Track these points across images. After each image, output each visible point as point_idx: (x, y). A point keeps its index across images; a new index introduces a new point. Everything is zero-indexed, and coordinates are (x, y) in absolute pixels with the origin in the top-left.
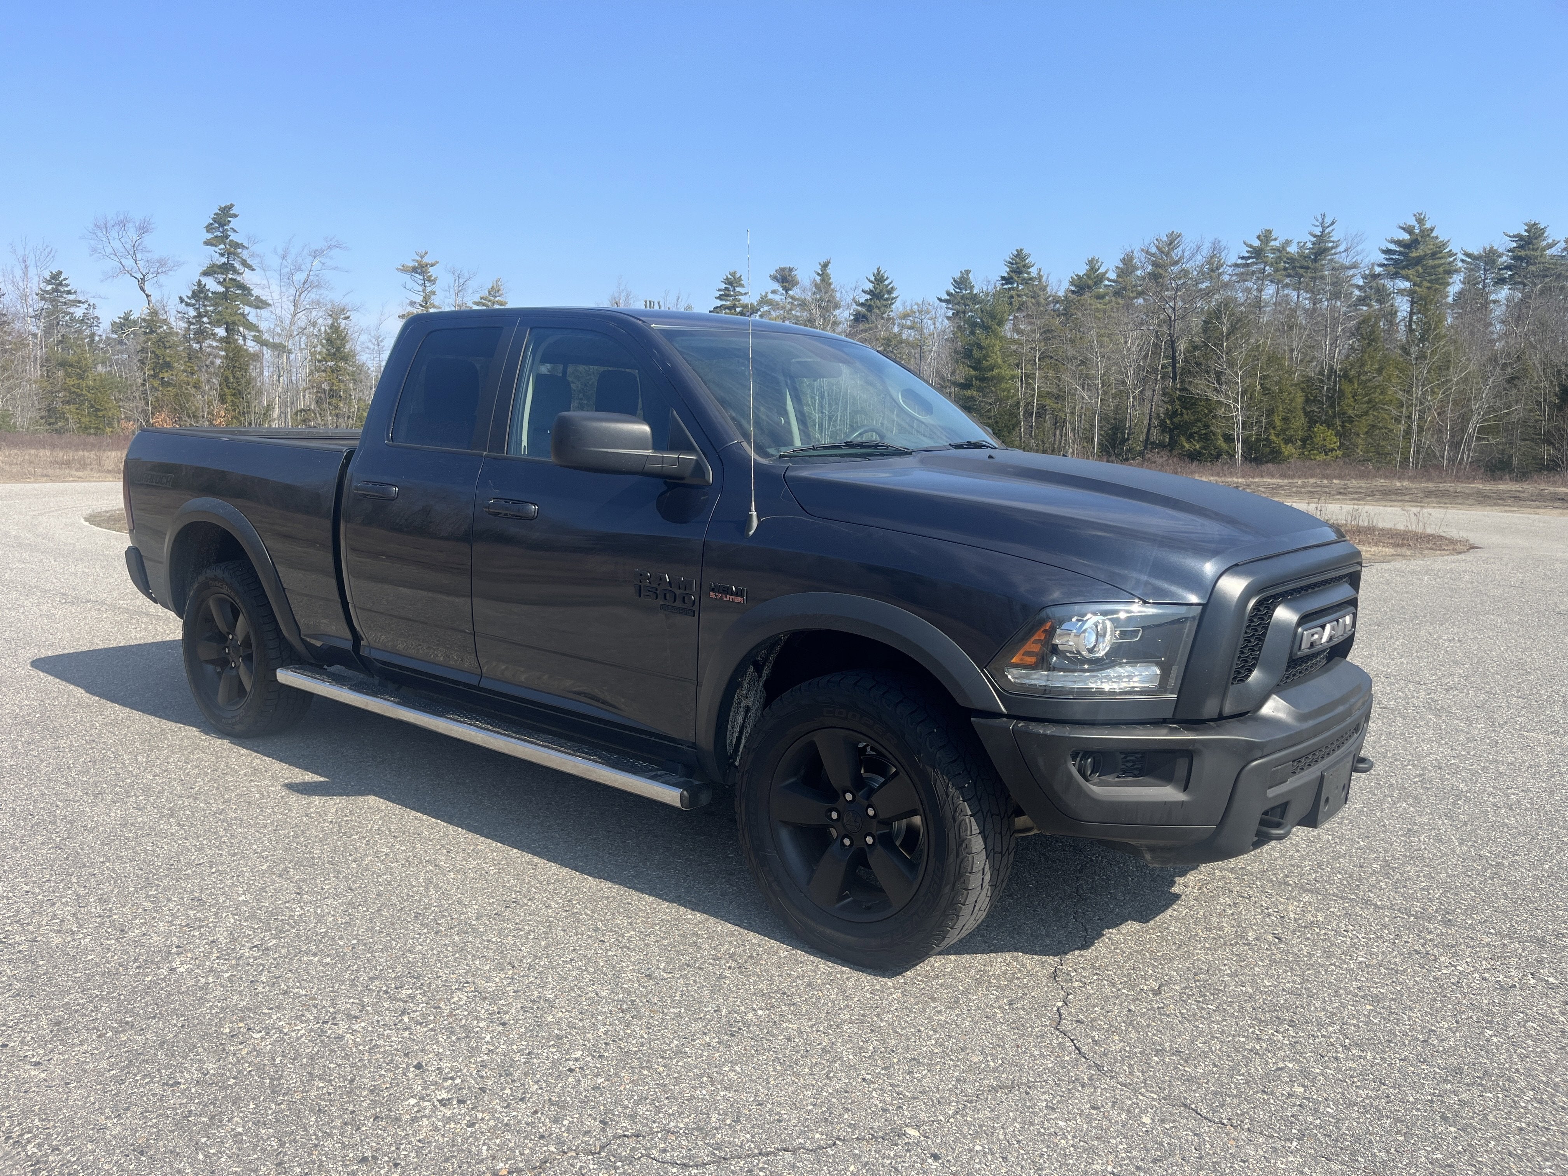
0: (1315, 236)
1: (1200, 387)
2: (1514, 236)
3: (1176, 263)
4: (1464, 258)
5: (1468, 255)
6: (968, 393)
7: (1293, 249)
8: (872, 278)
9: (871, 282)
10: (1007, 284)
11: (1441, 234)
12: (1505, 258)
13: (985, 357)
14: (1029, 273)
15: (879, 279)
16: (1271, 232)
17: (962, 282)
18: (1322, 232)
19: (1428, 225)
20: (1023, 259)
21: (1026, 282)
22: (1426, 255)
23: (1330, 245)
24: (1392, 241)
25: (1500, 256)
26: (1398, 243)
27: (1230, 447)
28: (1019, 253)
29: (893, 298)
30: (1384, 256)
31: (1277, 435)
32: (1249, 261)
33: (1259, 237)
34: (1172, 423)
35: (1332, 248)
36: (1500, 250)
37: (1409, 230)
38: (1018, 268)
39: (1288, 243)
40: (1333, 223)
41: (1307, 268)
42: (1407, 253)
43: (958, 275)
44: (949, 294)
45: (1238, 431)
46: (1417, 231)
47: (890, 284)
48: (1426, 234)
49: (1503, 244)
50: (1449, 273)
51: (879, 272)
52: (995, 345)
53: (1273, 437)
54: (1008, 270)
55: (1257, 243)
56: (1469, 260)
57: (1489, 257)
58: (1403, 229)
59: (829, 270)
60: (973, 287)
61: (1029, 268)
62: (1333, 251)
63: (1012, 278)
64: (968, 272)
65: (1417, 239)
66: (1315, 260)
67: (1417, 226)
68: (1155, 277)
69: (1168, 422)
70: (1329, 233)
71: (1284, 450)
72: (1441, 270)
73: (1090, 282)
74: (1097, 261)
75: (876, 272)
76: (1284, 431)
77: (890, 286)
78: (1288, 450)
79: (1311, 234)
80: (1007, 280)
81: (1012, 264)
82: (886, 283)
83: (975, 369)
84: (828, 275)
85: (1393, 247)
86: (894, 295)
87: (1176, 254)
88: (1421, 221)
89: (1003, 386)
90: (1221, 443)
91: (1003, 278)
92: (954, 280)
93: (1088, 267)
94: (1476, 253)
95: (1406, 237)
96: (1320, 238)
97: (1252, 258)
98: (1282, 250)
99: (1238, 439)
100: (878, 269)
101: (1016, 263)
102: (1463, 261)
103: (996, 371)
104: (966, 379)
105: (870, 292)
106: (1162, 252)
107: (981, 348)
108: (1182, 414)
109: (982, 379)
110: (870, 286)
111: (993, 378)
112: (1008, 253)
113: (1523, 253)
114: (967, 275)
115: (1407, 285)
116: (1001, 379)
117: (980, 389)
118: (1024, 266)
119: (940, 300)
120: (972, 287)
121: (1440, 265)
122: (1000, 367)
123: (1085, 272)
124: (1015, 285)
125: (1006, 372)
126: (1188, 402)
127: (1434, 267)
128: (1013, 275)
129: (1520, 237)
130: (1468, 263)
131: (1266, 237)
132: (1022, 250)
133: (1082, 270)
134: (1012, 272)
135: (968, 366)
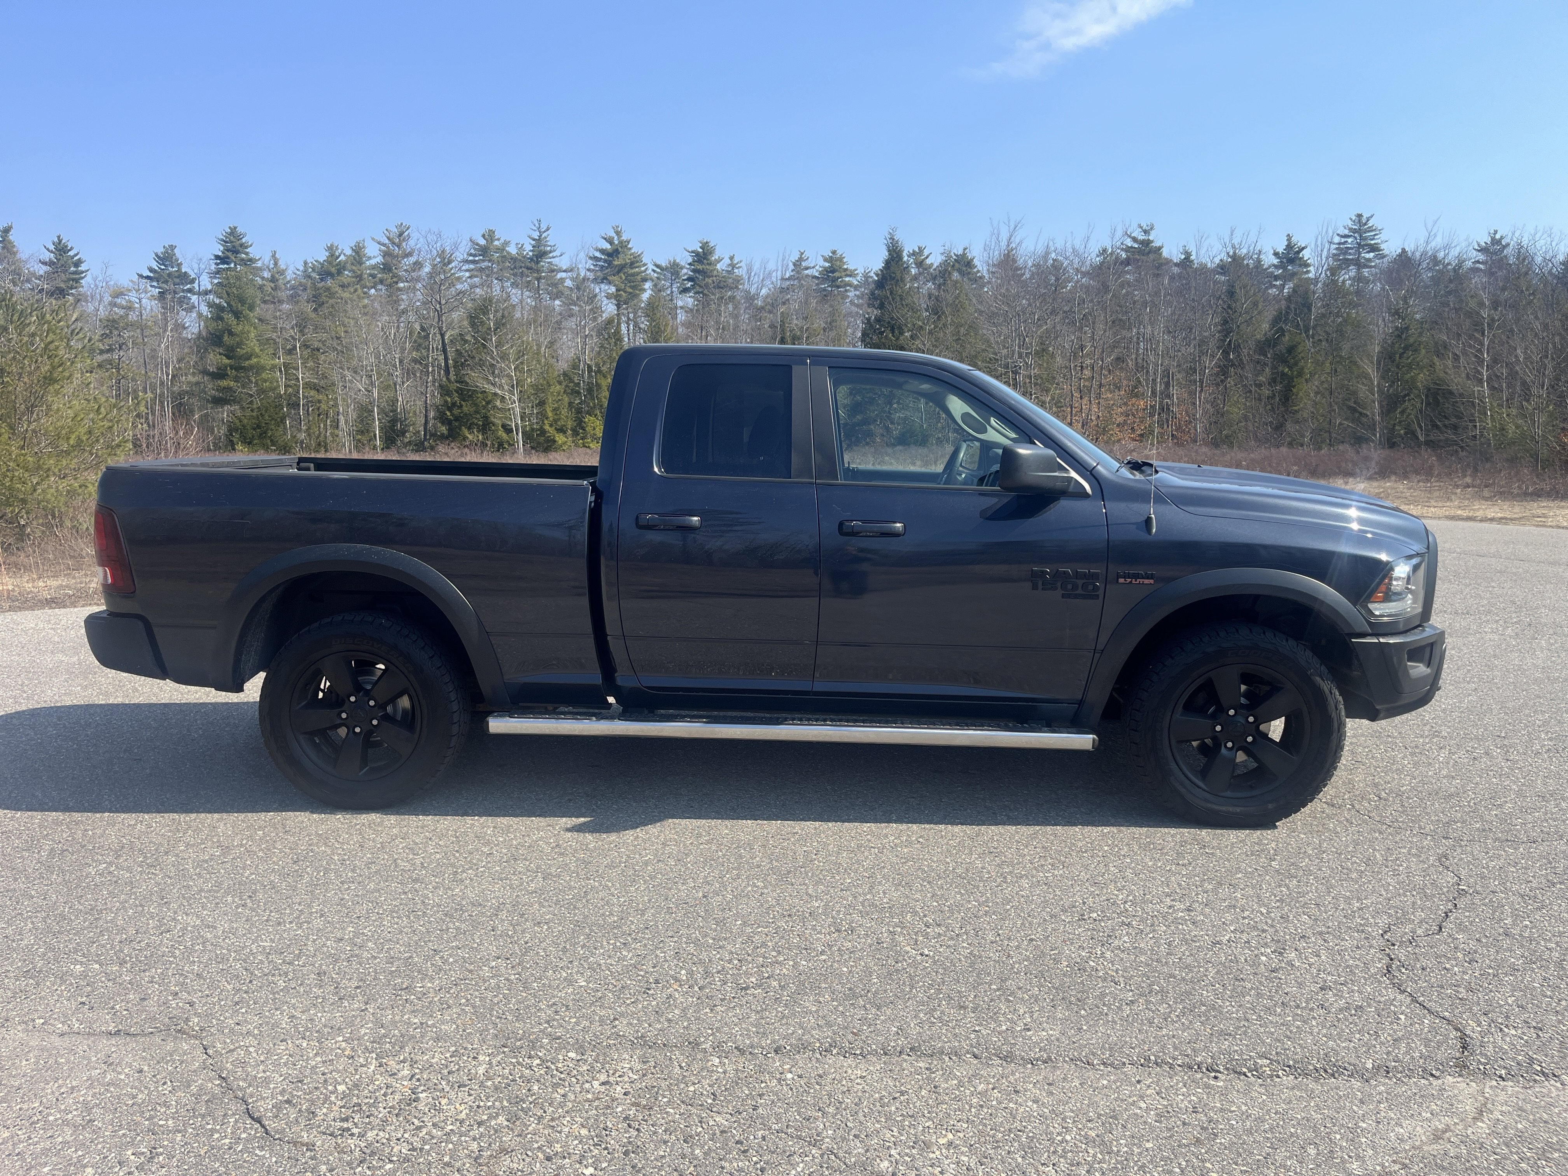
0: (534, 240)
1: (476, 379)
2: (692, 252)
3: (410, 254)
4: (655, 269)
5: (658, 266)
6: (224, 383)
7: (512, 250)
8: (52, 247)
9: (52, 252)
10: (223, 263)
11: (635, 247)
12: (685, 271)
13: (239, 345)
14: (247, 254)
15: (61, 249)
16: (494, 232)
17: (167, 258)
18: (539, 237)
19: (624, 238)
20: (239, 237)
21: (244, 263)
22: (626, 264)
23: (549, 248)
24: (597, 250)
25: (682, 268)
26: (602, 251)
27: (510, 437)
28: (233, 231)
29: (82, 272)
30: (591, 262)
31: (551, 426)
32: (477, 259)
33: (483, 236)
34: (452, 415)
35: (551, 252)
36: (683, 263)
37: (610, 241)
38: (234, 247)
39: (507, 243)
40: (548, 229)
41: (530, 269)
42: (611, 261)
43: (160, 250)
44: (151, 270)
45: (516, 422)
46: (616, 242)
47: (76, 255)
48: (624, 245)
49: (685, 259)
50: (645, 280)
51: (60, 241)
52: (249, 332)
53: (547, 427)
54: (222, 248)
55: (483, 242)
56: (658, 270)
57: (674, 269)
58: (605, 239)
59: (12, 236)
60: (181, 264)
61: (246, 247)
62: (551, 255)
63: (228, 258)
64: (172, 247)
65: (617, 250)
66: (538, 262)
67: (616, 238)
68: (386, 268)
69: (448, 414)
70: (546, 238)
71: (557, 439)
72: (639, 278)
73: (333, 270)
74: (337, 248)
75: (56, 240)
76: (556, 421)
77: (76, 258)
78: (560, 438)
79: (529, 237)
80: (222, 259)
81: (226, 242)
82: (71, 253)
83: (228, 357)
84: (10, 242)
85: (598, 254)
86: (82, 268)
87: (408, 246)
88: (618, 233)
89: (264, 375)
90: (501, 433)
91: (217, 257)
92: (157, 255)
93: (327, 254)
94: (664, 265)
95: (608, 246)
96: (539, 242)
97: (480, 255)
98: (501, 249)
99: (517, 430)
100: (59, 237)
101: (232, 242)
102: (654, 271)
103: (254, 360)
104: (219, 368)
105: (50, 263)
106: (393, 243)
107: (231, 333)
108: (461, 406)
109: (238, 368)
110: (48, 256)
111: (251, 367)
112: (221, 231)
113: (700, 267)
114: (172, 250)
115: (613, 289)
116: (260, 369)
117: (236, 379)
118: (241, 245)
119: (141, 276)
120: (179, 265)
121: (638, 274)
122: (258, 356)
123: (325, 258)
124: (232, 265)
125: (266, 361)
126: (466, 393)
127: (633, 275)
128: (229, 254)
129: (697, 254)
130: (658, 273)
131: (490, 236)
132: (235, 228)
133: (323, 256)
134: (228, 251)
135: (220, 354)
